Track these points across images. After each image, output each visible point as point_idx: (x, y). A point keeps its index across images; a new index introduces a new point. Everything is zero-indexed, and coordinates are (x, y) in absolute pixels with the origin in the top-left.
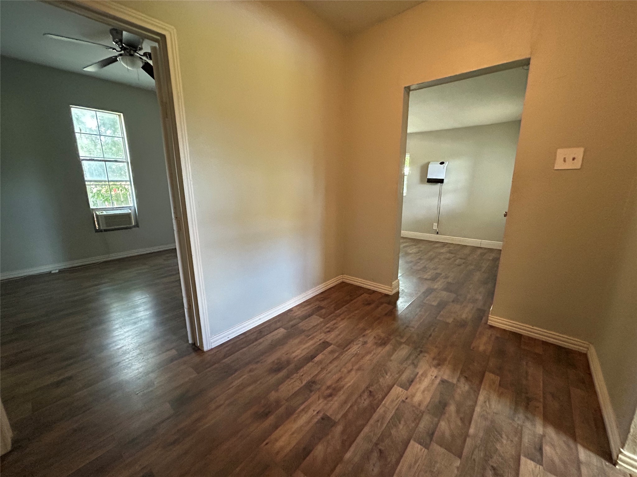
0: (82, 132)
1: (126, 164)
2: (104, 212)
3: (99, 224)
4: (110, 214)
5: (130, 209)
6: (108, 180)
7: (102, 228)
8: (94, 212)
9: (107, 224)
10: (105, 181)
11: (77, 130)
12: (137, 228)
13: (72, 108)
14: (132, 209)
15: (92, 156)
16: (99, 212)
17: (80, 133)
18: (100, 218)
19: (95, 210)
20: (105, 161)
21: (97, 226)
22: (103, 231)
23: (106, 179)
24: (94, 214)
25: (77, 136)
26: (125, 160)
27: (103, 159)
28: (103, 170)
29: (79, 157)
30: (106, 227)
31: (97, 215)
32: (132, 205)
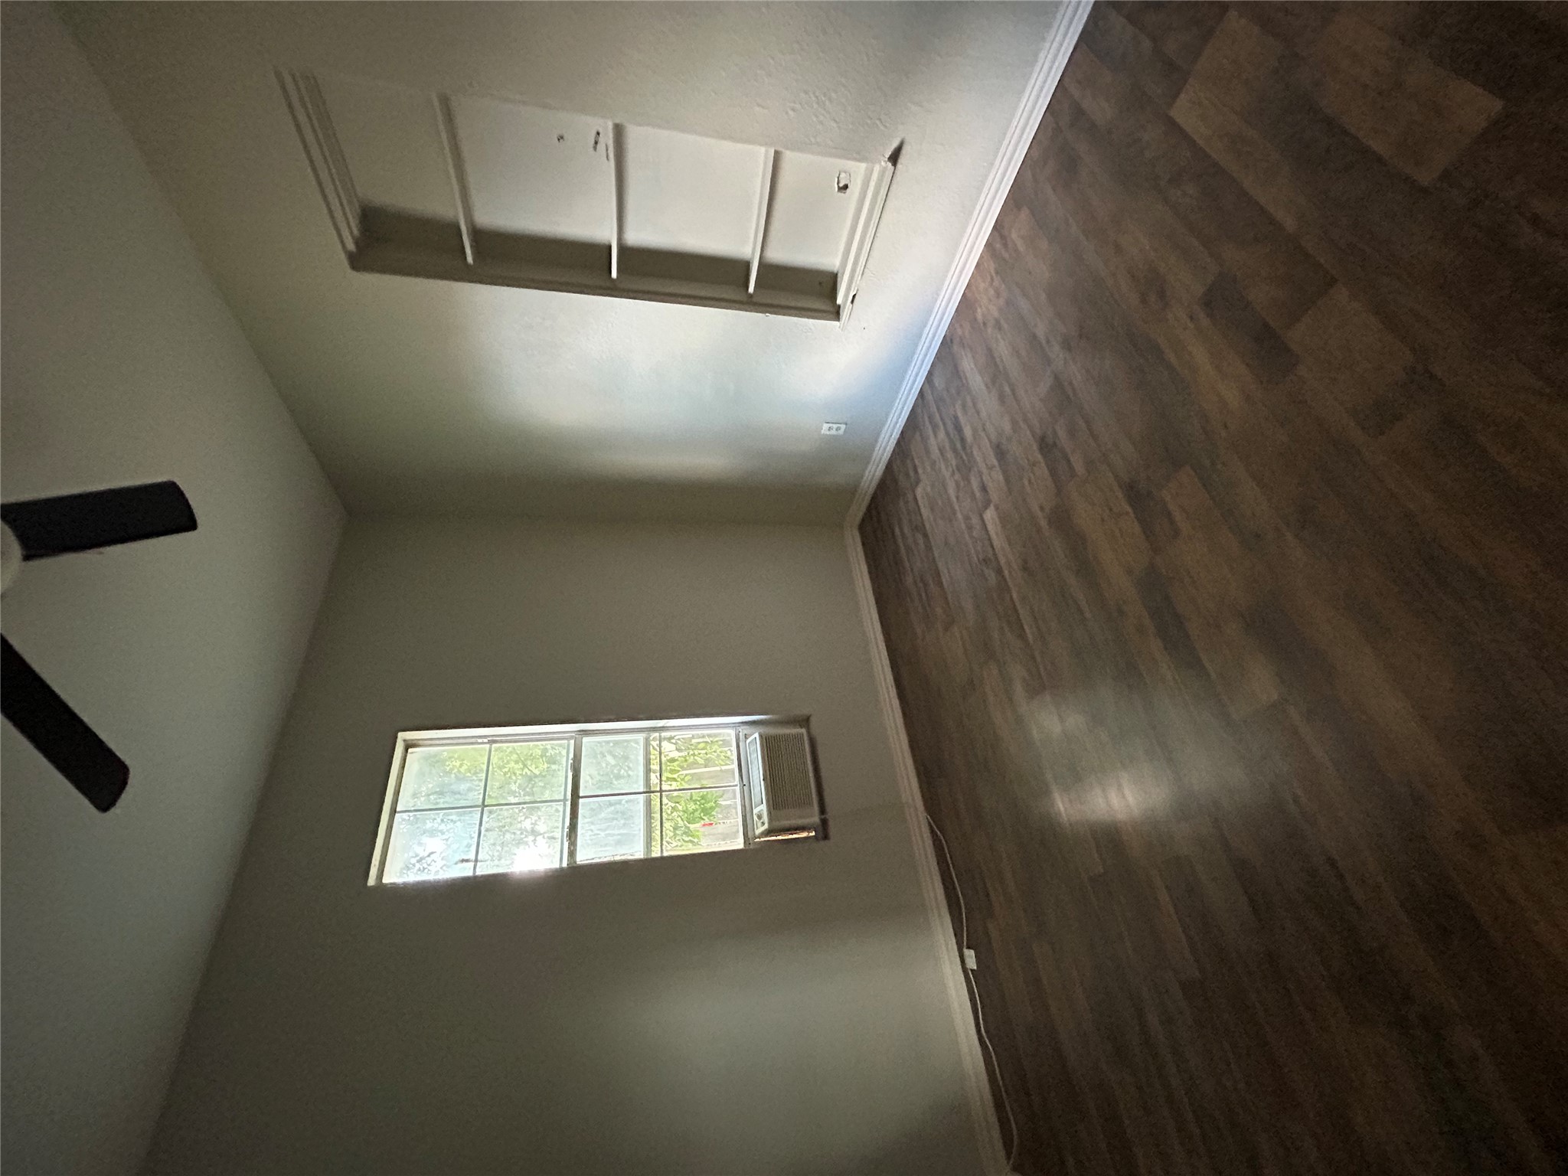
0: (473, 858)
1: (586, 740)
2: (755, 811)
3: (803, 829)
4: (767, 794)
5: (746, 737)
6: (644, 793)
7: (816, 819)
8: (758, 840)
9: (802, 803)
10: (648, 804)
11: (466, 871)
12: (813, 720)
13: (386, 880)
14: (745, 732)
15: (558, 835)
16: (759, 824)
17: (476, 861)
18: (777, 824)
19: (750, 834)
20: (575, 796)
21: (804, 835)
22: (823, 817)
23: (641, 798)
24: (762, 839)
25: (483, 870)
26: (572, 742)
27: (569, 803)
28: (611, 804)
29: (562, 869)
30: (813, 806)
31: (768, 833)
32: (732, 732)
